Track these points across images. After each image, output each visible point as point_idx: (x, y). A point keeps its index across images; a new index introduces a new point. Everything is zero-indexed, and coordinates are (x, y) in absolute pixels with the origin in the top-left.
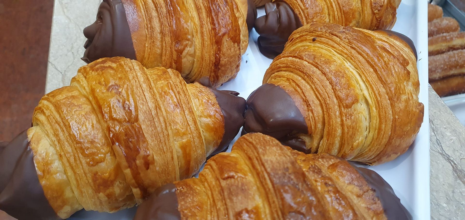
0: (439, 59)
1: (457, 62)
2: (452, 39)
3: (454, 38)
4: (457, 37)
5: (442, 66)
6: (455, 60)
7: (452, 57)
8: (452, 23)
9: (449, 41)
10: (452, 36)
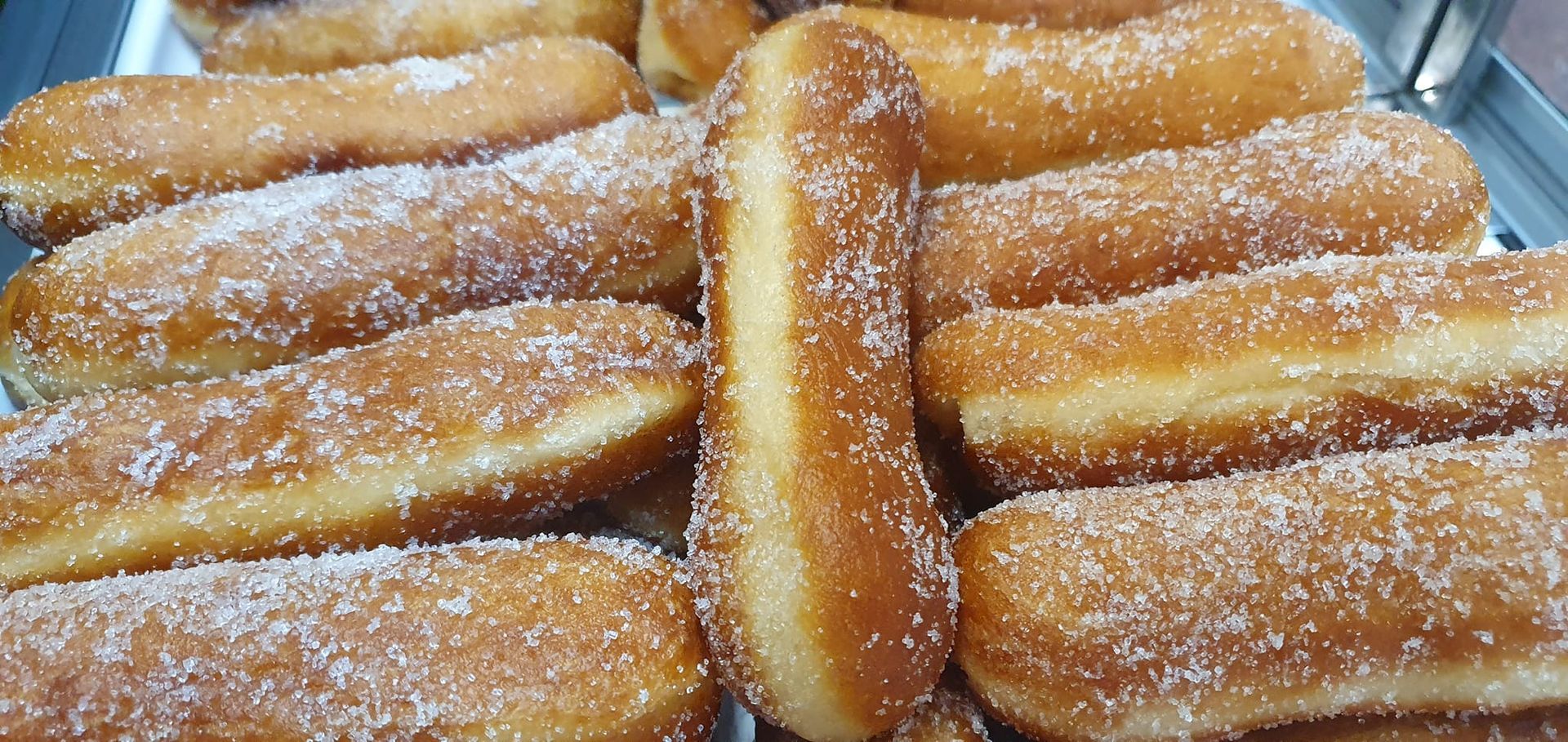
0: (1213, 539)
1: (1408, 584)
2: (1381, 316)
3: (1406, 314)
4: (1439, 302)
5: (1238, 622)
6: (1384, 567)
7: (1353, 526)
8: (1413, 167)
9: (1351, 338)
10: (1386, 283)
